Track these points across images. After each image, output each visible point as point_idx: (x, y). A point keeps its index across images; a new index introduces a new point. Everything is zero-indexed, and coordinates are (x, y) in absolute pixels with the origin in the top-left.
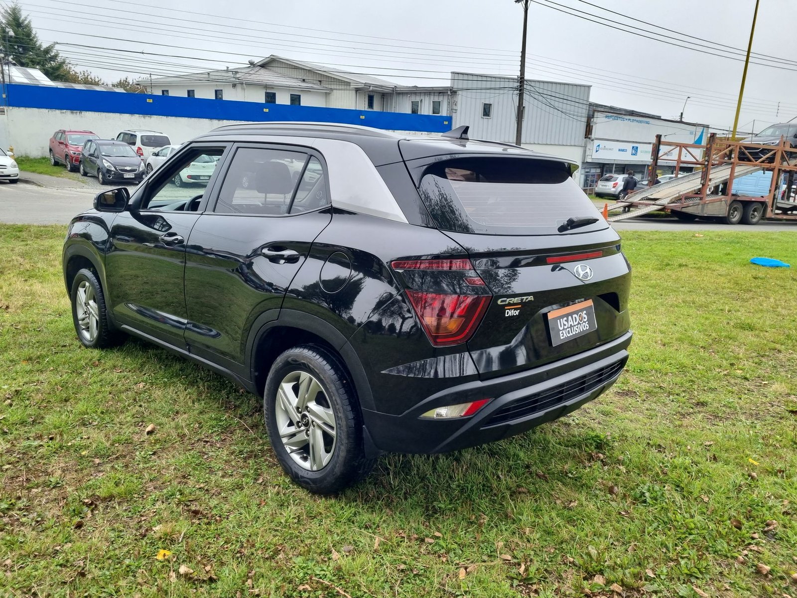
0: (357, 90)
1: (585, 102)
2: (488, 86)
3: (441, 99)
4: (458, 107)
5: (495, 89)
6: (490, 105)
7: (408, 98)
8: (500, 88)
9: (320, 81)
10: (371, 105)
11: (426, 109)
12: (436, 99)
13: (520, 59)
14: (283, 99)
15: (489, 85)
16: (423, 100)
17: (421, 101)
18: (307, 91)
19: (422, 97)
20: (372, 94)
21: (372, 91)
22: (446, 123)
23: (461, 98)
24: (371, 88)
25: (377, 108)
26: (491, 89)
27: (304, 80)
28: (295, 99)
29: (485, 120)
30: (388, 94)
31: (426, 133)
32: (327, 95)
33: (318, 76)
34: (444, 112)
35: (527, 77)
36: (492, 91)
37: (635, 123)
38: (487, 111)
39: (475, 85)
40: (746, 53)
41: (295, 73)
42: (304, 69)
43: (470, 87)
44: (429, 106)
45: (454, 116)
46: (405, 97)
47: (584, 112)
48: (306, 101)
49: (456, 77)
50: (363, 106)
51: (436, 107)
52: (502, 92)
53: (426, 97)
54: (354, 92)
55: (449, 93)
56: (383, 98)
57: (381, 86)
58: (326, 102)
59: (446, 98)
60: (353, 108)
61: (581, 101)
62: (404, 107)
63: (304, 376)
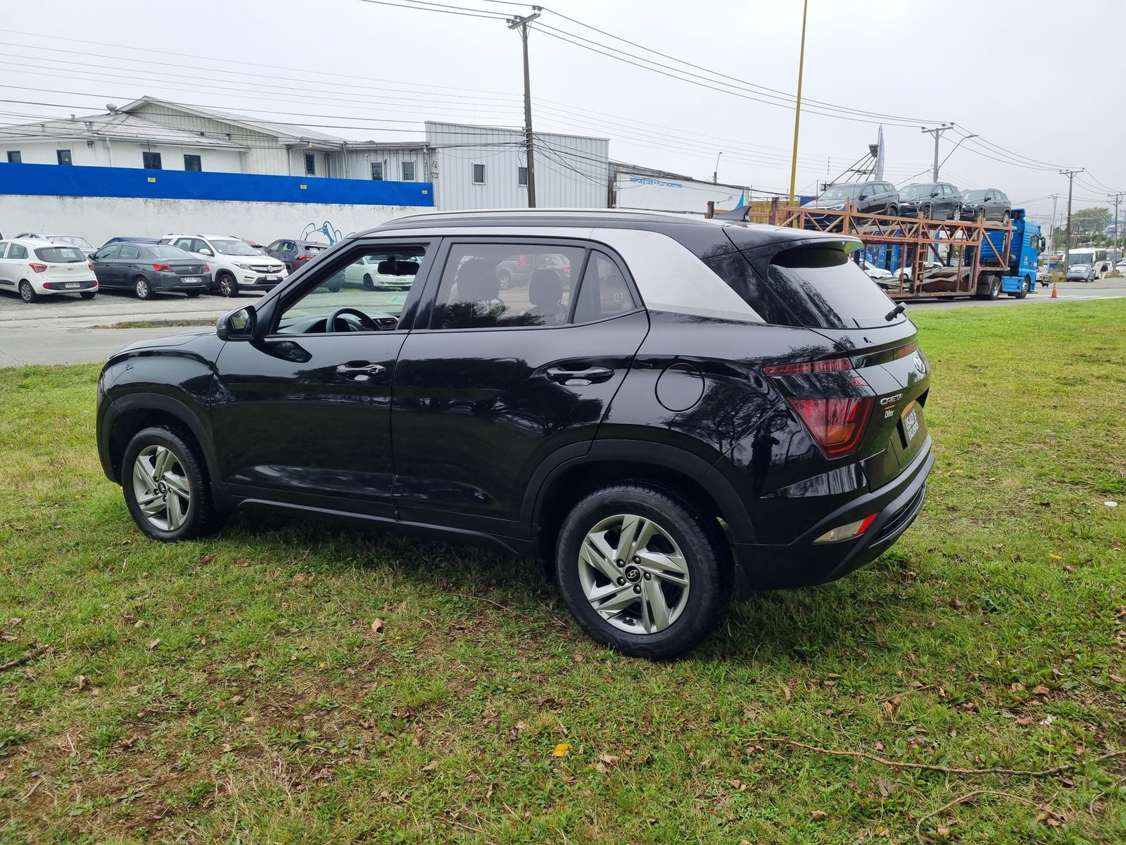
0: (289, 147)
1: (603, 160)
2: (484, 142)
3: (413, 158)
4: (440, 170)
5: (493, 145)
6: (483, 166)
7: (365, 159)
8: (499, 145)
9: (228, 135)
10: (310, 168)
11: (393, 174)
12: (407, 159)
13: (523, 105)
14: (173, 163)
15: (484, 140)
16: (388, 160)
17: (385, 162)
18: (211, 150)
19: (386, 157)
20: (310, 153)
21: (311, 149)
22: (425, 192)
23: (442, 157)
24: (310, 145)
25: (319, 173)
26: (486, 145)
27: (202, 134)
28: (193, 162)
29: (478, 188)
30: (334, 153)
31: (398, 207)
32: (242, 154)
33: (224, 128)
34: (420, 177)
35: (535, 129)
36: (490, 148)
37: (665, 187)
38: (479, 173)
39: (471, 140)
40: (796, 99)
41: (185, 124)
42: (196, 117)
43: (459, 142)
44: (398, 166)
45: (435, 182)
46: (360, 157)
47: (603, 173)
48: (210, 165)
49: (433, 128)
50: (299, 170)
51: (408, 170)
52: (502, 148)
53: (392, 155)
54: (284, 151)
55: (425, 150)
56: (328, 159)
57: (326, 142)
58: (241, 165)
59: (420, 157)
60: (286, 174)
61: (599, 159)
62: (362, 171)
63: (631, 520)
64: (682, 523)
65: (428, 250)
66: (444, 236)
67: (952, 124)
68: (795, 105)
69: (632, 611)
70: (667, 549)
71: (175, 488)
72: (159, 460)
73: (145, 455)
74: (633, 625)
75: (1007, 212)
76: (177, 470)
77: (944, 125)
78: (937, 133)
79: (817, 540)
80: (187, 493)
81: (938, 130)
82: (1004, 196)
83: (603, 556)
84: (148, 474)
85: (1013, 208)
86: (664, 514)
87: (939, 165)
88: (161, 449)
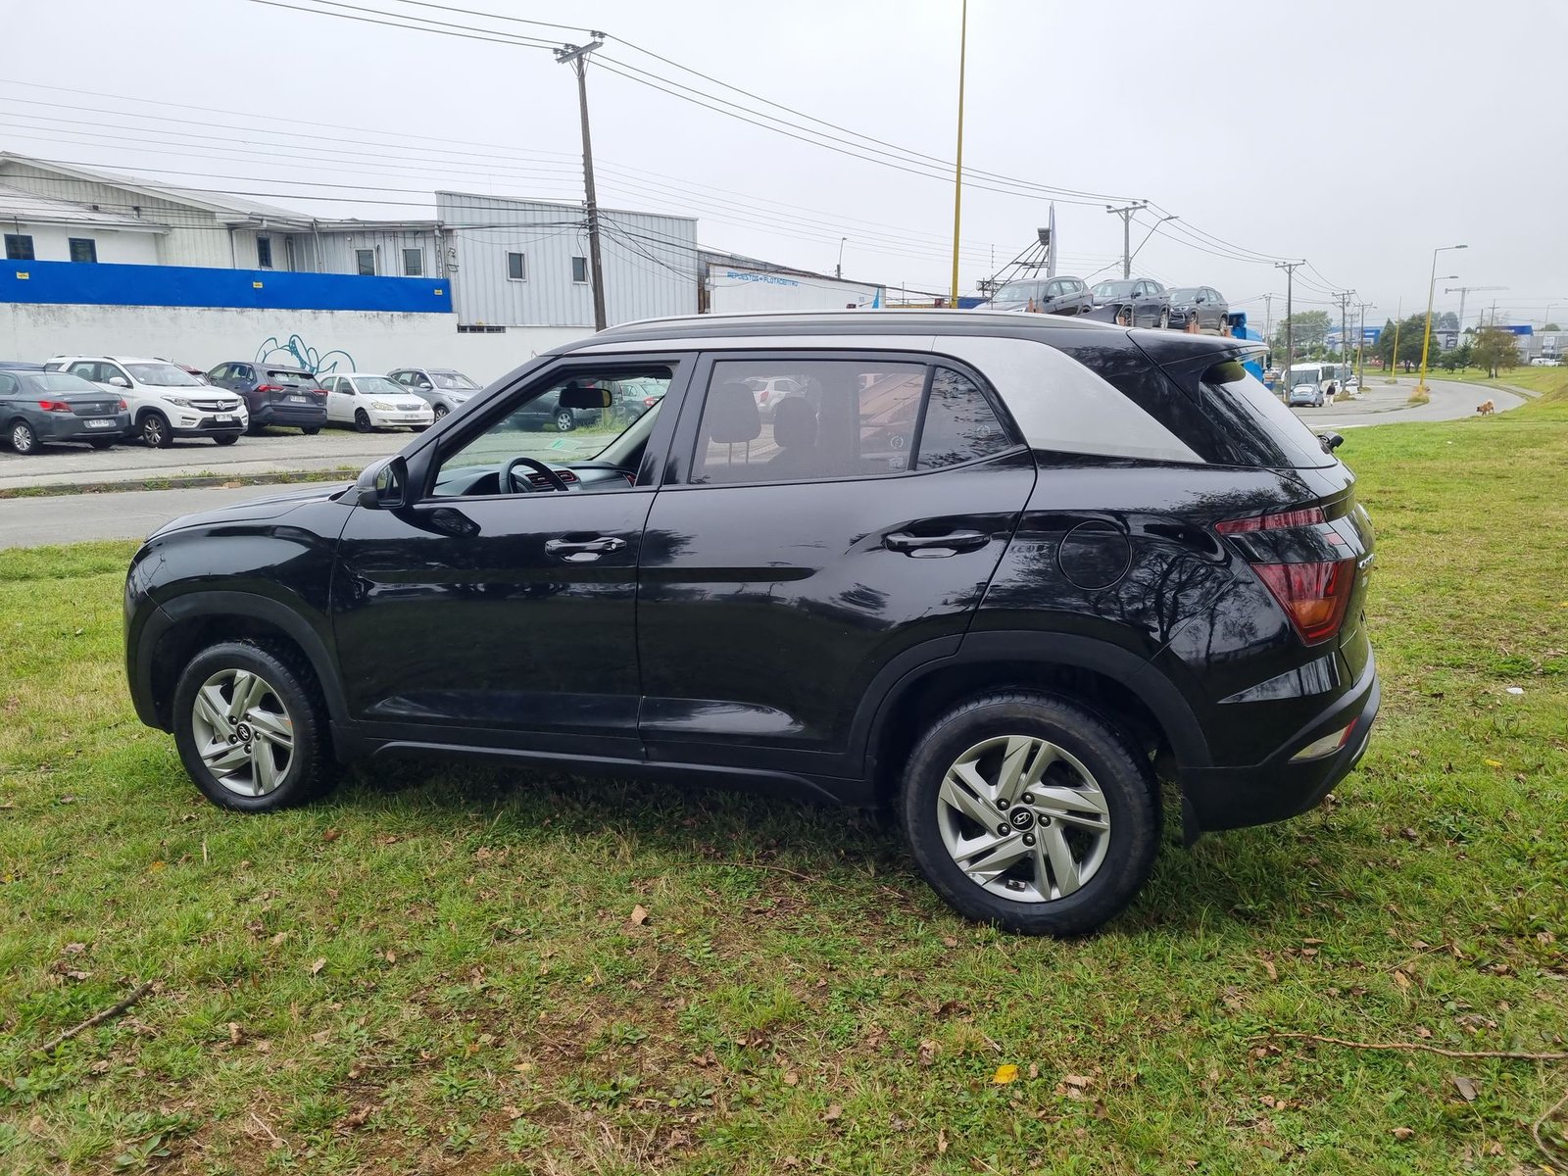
0: (232, 228)
1: (691, 246)
2: (530, 221)
3: (420, 244)
4: (460, 260)
5: (543, 225)
6: (521, 255)
7: (347, 244)
8: (551, 225)
9: (137, 209)
10: (265, 257)
11: (390, 265)
12: (410, 245)
13: (582, 169)
14: (52, 250)
15: (530, 218)
16: (382, 248)
17: (378, 249)
18: (110, 231)
19: (379, 242)
20: (264, 236)
21: (266, 231)
22: (439, 292)
23: (462, 242)
24: (265, 224)
25: (278, 264)
26: (535, 225)
27: (96, 208)
28: (82, 248)
29: (516, 286)
30: (300, 237)
31: (401, 313)
32: (159, 237)
33: (128, 197)
34: (431, 271)
35: (598, 206)
36: (539, 230)
37: (776, 285)
38: (516, 265)
39: (504, 217)
40: (955, 169)
41: (70, 192)
42: (79, 180)
43: (495, 221)
44: (397, 256)
45: (452, 277)
46: (339, 242)
47: (690, 264)
48: (108, 253)
49: (448, 201)
50: (249, 261)
51: (412, 260)
52: (555, 230)
53: (387, 240)
54: (225, 233)
55: (437, 233)
56: (291, 244)
57: (287, 221)
58: (158, 252)
59: (430, 243)
60: (228, 266)
61: (684, 244)
62: (343, 262)
63: (1018, 745)
64: (1101, 744)
65: (676, 370)
66: (700, 351)
67: (1145, 201)
68: (954, 177)
69: (1020, 870)
70: (1075, 781)
71: (267, 732)
72: (238, 692)
73: (214, 684)
74: (1022, 890)
75: (1224, 316)
76: (268, 704)
77: (1134, 203)
78: (1126, 214)
79: (1292, 759)
80: (287, 737)
81: (1127, 210)
82: (1219, 296)
83: (975, 795)
84: (217, 713)
85: (1232, 311)
86: (1073, 732)
87: (1130, 256)
88: (242, 675)
